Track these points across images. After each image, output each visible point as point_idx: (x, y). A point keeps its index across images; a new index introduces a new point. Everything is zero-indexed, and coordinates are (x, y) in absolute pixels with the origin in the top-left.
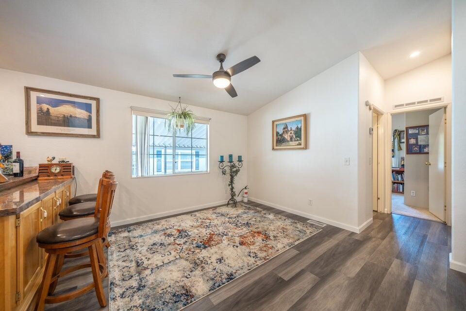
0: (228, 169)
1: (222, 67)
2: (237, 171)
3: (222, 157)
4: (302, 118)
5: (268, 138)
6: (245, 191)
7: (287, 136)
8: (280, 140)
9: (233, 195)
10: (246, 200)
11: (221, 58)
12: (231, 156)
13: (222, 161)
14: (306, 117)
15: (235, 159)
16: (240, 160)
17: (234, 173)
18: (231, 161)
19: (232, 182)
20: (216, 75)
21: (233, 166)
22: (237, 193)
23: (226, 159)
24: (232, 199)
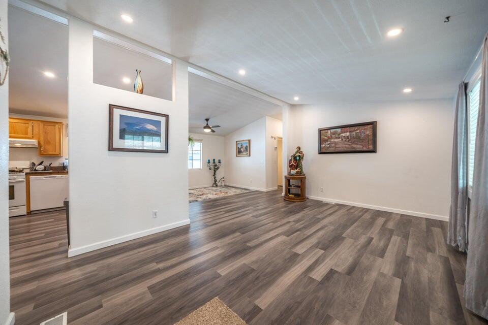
0: (212, 167)
1: (207, 124)
2: (218, 168)
3: (209, 160)
4: (248, 142)
5: (234, 151)
6: (223, 179)
7: (242, 150)
8: (239, 152)
9: (215, 181)
10: (223, 185)
11: (207, 120)
12: (214, 160)
13: (209, 163)
14: (249, 141)
15: (217, 162)
16: (219, 162)
17: (216, 169)
18: (214, 163)
19: (215, 174)
20: (205, 128)
21: (216, 165)
22: (218, 181)
23: (212, 161)
24: (215, 183)
